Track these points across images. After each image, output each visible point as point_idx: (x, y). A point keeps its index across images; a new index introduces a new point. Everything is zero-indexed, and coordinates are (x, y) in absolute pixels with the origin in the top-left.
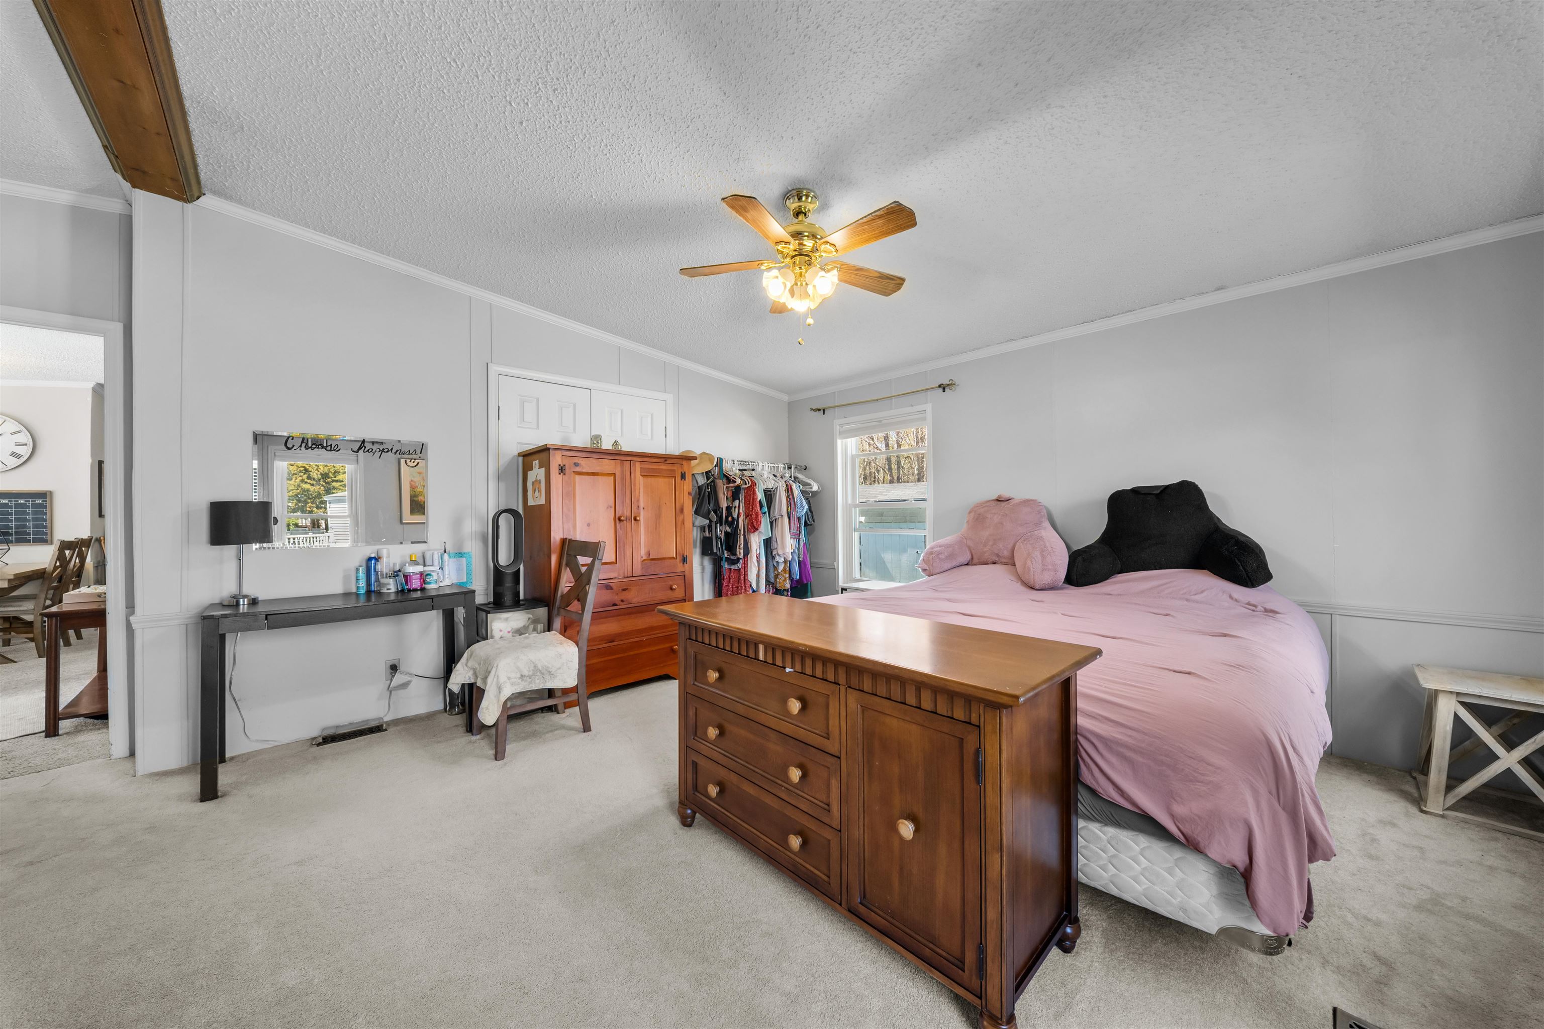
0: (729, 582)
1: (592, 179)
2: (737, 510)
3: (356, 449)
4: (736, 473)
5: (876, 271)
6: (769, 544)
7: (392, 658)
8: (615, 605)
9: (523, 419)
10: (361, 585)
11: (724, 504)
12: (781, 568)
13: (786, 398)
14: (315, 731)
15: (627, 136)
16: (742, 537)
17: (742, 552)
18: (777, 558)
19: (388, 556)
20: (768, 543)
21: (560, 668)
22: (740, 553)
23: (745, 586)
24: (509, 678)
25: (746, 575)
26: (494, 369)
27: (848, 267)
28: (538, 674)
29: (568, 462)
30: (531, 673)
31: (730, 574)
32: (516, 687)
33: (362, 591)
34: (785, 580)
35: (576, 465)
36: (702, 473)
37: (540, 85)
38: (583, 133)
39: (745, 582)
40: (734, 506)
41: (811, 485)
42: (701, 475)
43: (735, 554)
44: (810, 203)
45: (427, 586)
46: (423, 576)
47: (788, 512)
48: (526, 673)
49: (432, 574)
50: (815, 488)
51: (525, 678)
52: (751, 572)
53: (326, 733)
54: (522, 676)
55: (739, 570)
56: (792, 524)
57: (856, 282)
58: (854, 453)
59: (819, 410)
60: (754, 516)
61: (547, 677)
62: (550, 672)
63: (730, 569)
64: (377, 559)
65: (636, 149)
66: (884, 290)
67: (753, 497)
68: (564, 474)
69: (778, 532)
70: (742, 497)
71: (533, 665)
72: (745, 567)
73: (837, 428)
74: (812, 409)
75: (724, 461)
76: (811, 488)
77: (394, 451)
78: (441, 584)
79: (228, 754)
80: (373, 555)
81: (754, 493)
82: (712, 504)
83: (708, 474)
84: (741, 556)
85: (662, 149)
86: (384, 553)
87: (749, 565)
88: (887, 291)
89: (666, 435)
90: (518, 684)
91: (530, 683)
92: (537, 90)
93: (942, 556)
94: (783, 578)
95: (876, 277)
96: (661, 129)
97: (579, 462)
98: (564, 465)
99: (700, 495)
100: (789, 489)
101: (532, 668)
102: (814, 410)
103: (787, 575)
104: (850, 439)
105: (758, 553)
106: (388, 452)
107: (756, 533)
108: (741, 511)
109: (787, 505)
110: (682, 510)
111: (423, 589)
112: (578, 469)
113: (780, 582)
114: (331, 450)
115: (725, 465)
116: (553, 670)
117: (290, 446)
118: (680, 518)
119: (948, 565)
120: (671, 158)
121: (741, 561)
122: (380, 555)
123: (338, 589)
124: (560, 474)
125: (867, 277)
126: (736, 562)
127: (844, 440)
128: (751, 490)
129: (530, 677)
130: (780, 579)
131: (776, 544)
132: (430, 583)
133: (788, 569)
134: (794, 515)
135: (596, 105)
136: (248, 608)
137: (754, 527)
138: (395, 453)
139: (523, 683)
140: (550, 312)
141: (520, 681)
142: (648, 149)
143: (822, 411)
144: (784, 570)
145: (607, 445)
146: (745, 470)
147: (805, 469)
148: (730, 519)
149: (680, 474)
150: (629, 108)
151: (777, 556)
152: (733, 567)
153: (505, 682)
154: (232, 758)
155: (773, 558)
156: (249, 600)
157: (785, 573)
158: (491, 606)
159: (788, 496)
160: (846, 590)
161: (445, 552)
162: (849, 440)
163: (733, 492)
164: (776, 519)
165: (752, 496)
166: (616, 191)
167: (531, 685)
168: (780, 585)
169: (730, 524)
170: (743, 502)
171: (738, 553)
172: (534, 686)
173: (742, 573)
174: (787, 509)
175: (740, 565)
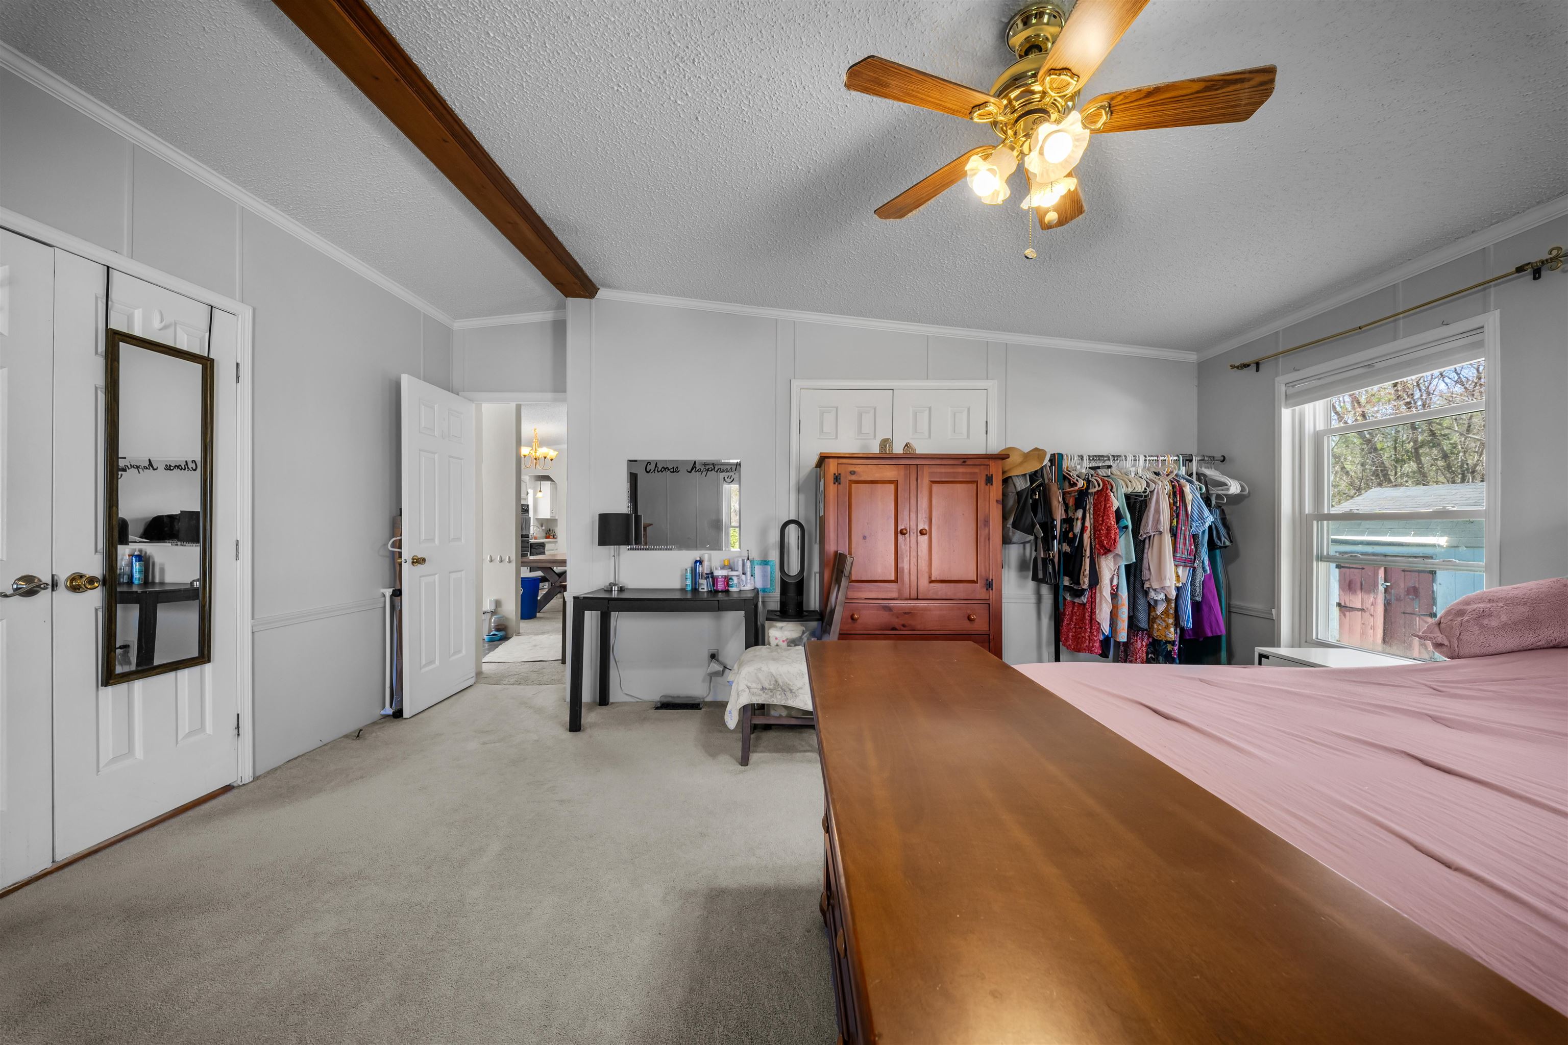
0: (1071, 620)
1: (785, 146)
2: (1079, 523)
3: (689, 470)
4: (1081, 473)
5: (1193, 81)
6: (1138, 572)
7: (713, 648)
8: (894, 629)
9: (822, 431)
10: (688, 583)
11: (1059, 514)
12: (1161, 608)
13: (1193, 357)
14: (656, 696)
15: (779, 72)
16: (1088, 561)
17: (1087, 580)
18: (1152, 594)
19: (710, 560)
20: (1134, 572)
21: (801, 688)
22: (1085, 582)
23: (1091, 628)
24: (749, 688)
25: (1093, 613)
26: (796, 384)
27: (1126, 97)
28: (780, 689)
29: (843, 470)
30: (771, 687)
31: (1073, 608)
32: (758, 698)
33: (689, 588)
34: (1167, 627)
35: (853, 473)
36: (1025, 475)
37: (681, 64)
38: (745, 96)
39: (1091, 622)
40: (1076, 517)
41: (1226, 485)
42: (1021, 479)
43: (1079, 584)
44: (1048, 24)
45: (731, 589)
46: (727, 579)
47: (1171, 529)
48: (767, 686)
49: (733, 578)
50: (1234, 488)
51: (766, 691)
52: (1101, 610)
53: (665, 700)
54: (763, 689)
55: (1084, 605)
56: (1180, 546)
57: (1158, 119)
58: (1321, 426)
59: (1246, 366)
60: (1104, 532)
61: (788, 694)
62: (791, 691)
63: (1075, 602)
64: (701, 562)
65: (797, 83)
66: (1231, 110)
67: (1105, 505)
68: (840, 484)
69: (1150, 556)
70: (1090, 505)
71: (774, 679)
72: (1092, 601)
73: (1281, 390)
74: (1233, 367)
75: (1065, 457)
76: (1228, 489)
77: (716, 470)
78: (743, 588)
79: (611, 700)
80: (698, 559)
81: (1107, 499)
82: (1040, 515)
83: (1033, 476)
84: (1085, 586)
85: (821, 66)
86: (706, 558)
87: (1098, 600)
88: (1238, 109)
89: (987, 432)
90: (760, 695)
91: (772, 697)
92: (683, 73)
93: (1494, 623)
94: (1164, 625)
95: (1198, 92)
96: (803, 39)
97: (854, 470)
98: (840, 474)
99: (1019, 502)
100: (1177, 493)
101: (773, 682)
102: (1237, 367)
103: (1171, 621)
104: (1311, 405)
105: (1115, 583)
106: (711, 470)
107: (1110, 556)
108: (1087, 524)
109: (1172, 515)
110: (986, 522)
111: (727, 592)
112: (854, 478)
113: (1158, 630)
114: (673, 472)
115: (1065, 464)
116: (794, 688)
117: (648, 470)
118: (983, 533)
119: (1511, 642)
120: (837, 71)
121: (1087, 593)
122: (702, 559)
123: (677, 585)
124: (834, 483)
125: (1176, 100)
126: (1079, 593)
127: (1297, 408)
128: (1103, 496)
129: (771, 691)
130: (1158, 626)
131: (1148, 572)
132: (732, 587)
133: (1172, 611)
134: (1185, 532)
135: (733, 54)
136: (618, 594)
137: (1105, 547)
138: (717, 471)
139: (764, 695)
140: (847, 315)
141: (761, 692)
142: (808, 75)
143: (1254, 367)
144: (1166, 612)
145: (898, 449)
146: (1099, 468)
147: (1223, 461)
148: (1071, 535)
149: (984, 477)
150: (760, 35)
151: (1151, 590)
152: (1076, 600)
153: (743, 691)
154: (612, 703)
155: (1146, 593)
156: (618, 588)
157: (1168, 616)
158: (778, 613)
159: (1175, 503)
160: (1267, 657)
161: (748, 559)
162: (1308, 408)
163: (1076, 498)
164: (1150, 537)
165: (1103, 504)
166: (814, 149)
167: (772, 699)
168: (1159, 633)
169: (1071, 542)
170: (1092, 510)
171: (1081, 582)
172: (775, 701)
173: (1087, 609)
174: (1171, 523)
175: (1084, 599)
